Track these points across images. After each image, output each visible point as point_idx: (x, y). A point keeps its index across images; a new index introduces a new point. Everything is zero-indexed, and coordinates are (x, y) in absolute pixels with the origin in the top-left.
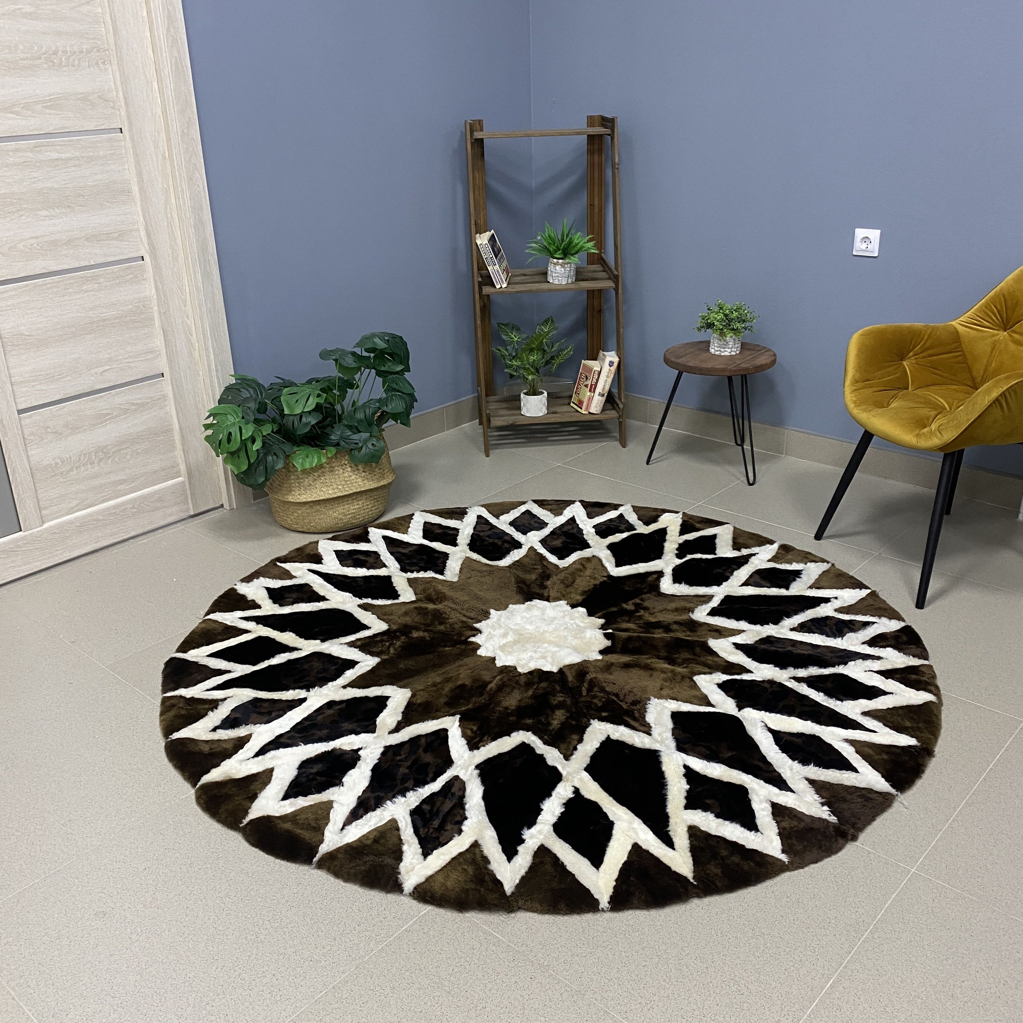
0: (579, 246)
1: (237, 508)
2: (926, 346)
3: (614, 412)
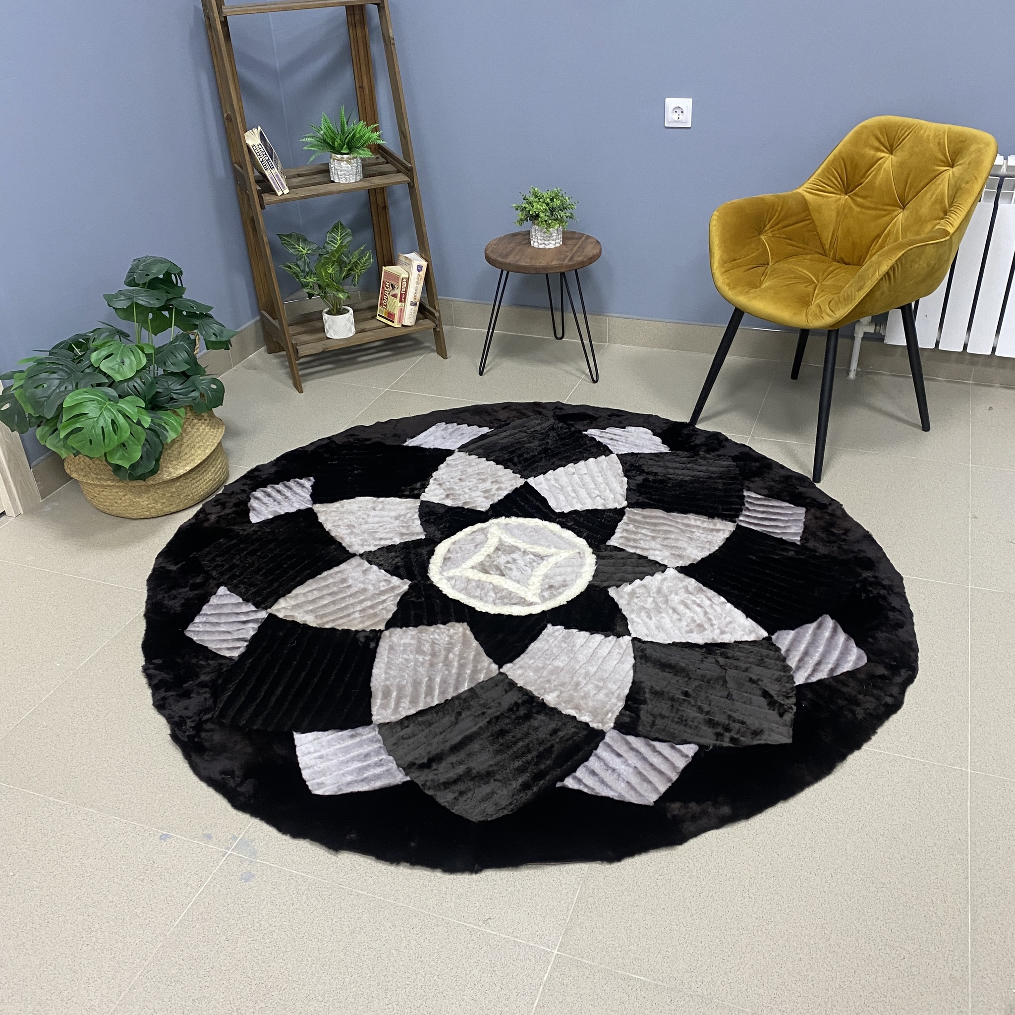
0: (364, 138)
2: (780, 218)
3: (428, 321)
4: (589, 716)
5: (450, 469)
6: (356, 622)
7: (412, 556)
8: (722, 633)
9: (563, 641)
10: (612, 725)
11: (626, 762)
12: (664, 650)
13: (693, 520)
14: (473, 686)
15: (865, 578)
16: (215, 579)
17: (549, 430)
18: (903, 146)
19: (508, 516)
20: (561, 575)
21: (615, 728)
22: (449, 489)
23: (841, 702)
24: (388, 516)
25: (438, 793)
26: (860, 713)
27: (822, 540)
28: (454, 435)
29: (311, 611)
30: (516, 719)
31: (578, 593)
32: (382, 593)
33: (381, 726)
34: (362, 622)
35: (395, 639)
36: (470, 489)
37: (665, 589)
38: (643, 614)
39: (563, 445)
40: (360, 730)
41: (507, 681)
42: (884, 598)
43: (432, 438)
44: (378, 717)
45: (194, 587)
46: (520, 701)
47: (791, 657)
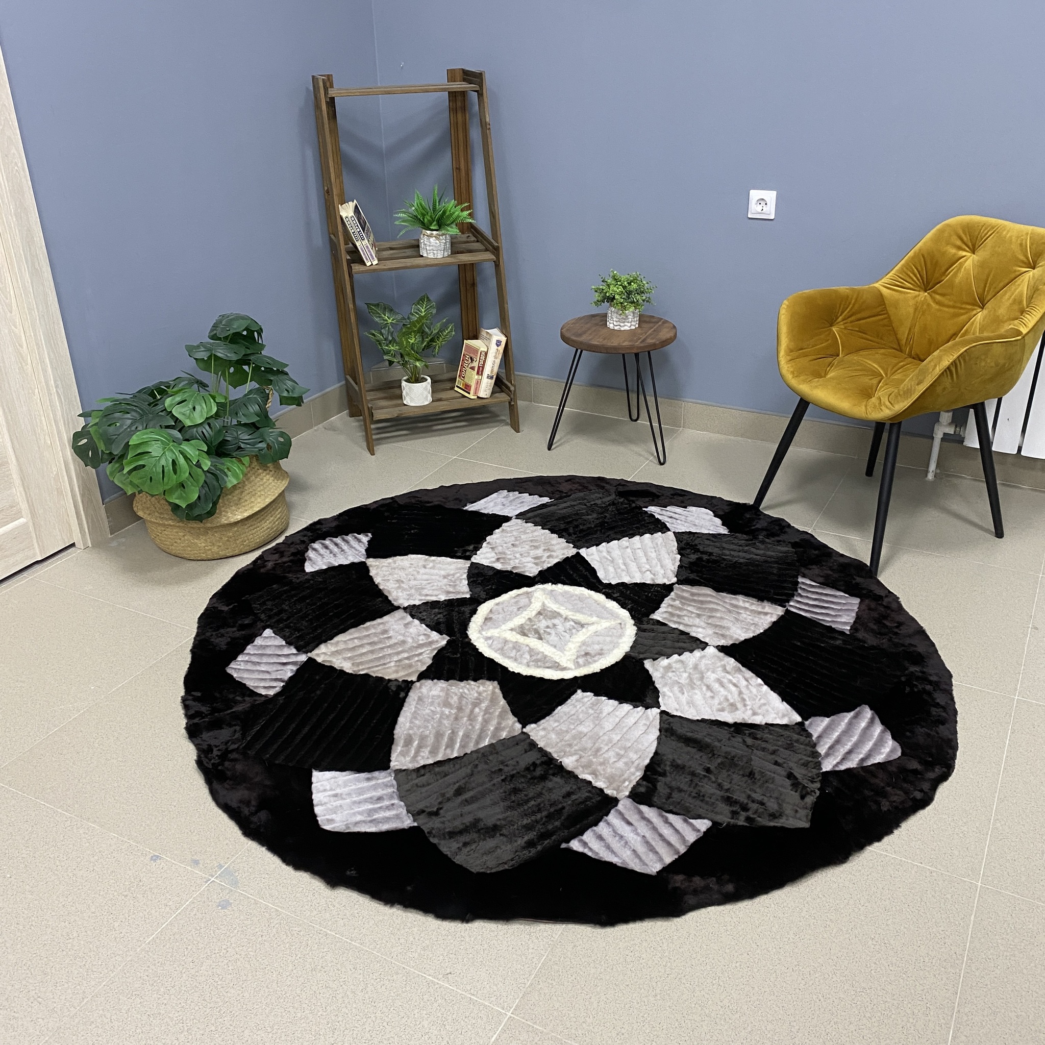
0: (454, 216)
1: (93, 546)
2: (853, 310)
3: (503, 395)
4: (604, 782)
5: (505, 534)
6: (391, 671)
7: (454, 614)
8: (754, 714)
9: (590, 708)
10: (627, 793)
11: (635, 831)
12: (693, 726)
13: (741, 601)
14: (494, 742)
15: (912, 672)
16: (262, 621)
17: (609, 505)
18: (984, 247)
19: (554, 583)
20: (599, 643)
21: (629, 797)
22: (500, 553)
23: (867, 792)
24: (437, 575)
25: (443, 842)
26: (885, 806)
27: (872, 631)
28: (514, 503)
29: (349, 658)
30: (532, 778)
31: (613, 662)
32: (421, 646)
33: (398, 772)
34: (397, 672)
35: (424, 690)
36: (521, 555)
37: (702, 666)
38: (676, 689)
39: (621, 520)
40: (376, 774)
41: (528, 741)
42: (929, 694)
43: (492, 504)
44: (396, 763)
45: (242, 627)
46: (538, 762)
47: (822, 743)
